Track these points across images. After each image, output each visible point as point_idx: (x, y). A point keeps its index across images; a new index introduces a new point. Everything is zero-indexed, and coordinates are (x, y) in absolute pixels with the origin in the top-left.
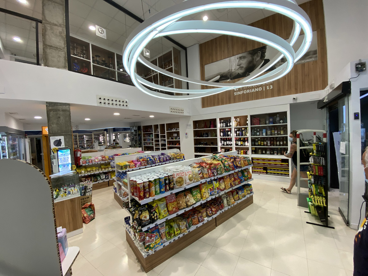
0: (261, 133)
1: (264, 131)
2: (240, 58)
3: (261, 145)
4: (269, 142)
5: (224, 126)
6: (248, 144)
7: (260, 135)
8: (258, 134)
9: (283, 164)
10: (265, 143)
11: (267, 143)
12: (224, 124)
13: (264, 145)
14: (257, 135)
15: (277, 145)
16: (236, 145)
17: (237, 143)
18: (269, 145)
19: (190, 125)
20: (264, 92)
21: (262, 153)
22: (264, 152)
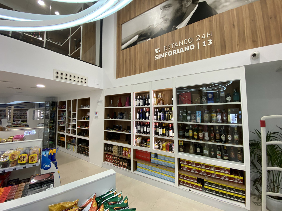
0: (193, 118)
1: (199, 113)
2: (165, 7)
3: (193, 138)
4: (207, 134)
5: (141, 104)
6: (174, 135)
7: (192, 121)
8: (189, 118)
9: (234, 178)
10: (201, 135)
11: (204, 135)
12: (141, 101)
13: (198, 139)
14: (187, 121)
15: (221, 141)
16: (156, 133)
17: (157, 131)
18: (207, 138)
19: (101, 101)
20: (199, 50)
21: (195, 153)
22: (198, 150)
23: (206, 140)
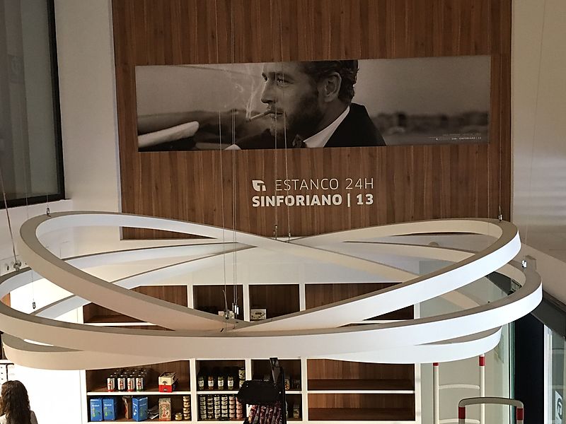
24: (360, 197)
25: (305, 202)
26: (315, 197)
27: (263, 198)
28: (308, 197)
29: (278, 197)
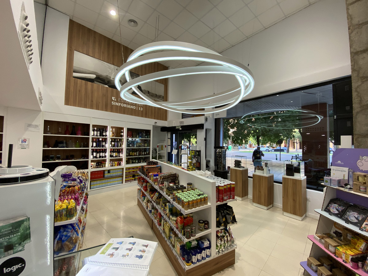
3: (132, 156)
5: (98, 135)
6: (123, 156)
7: (132, 147)
8: (131, 145)
10: (135, 154)
11: (137, 153)
12: (99, 132)
13: (134, 156)
14: (130, 147)
15: (143, 155)
17: (112, 155)
18: (138, 155)
19: (36, 126)
20: (137, 111)
21: (133, 163)
22: (134, 161)
23: (137, 156)
24: (139, 108)
25: (126, 106)
26: (129, 105)
27: (115, 102)
28: (127, 105)
29: (119, 103)
